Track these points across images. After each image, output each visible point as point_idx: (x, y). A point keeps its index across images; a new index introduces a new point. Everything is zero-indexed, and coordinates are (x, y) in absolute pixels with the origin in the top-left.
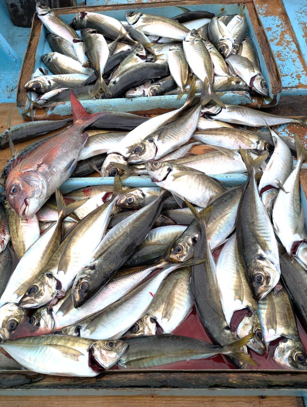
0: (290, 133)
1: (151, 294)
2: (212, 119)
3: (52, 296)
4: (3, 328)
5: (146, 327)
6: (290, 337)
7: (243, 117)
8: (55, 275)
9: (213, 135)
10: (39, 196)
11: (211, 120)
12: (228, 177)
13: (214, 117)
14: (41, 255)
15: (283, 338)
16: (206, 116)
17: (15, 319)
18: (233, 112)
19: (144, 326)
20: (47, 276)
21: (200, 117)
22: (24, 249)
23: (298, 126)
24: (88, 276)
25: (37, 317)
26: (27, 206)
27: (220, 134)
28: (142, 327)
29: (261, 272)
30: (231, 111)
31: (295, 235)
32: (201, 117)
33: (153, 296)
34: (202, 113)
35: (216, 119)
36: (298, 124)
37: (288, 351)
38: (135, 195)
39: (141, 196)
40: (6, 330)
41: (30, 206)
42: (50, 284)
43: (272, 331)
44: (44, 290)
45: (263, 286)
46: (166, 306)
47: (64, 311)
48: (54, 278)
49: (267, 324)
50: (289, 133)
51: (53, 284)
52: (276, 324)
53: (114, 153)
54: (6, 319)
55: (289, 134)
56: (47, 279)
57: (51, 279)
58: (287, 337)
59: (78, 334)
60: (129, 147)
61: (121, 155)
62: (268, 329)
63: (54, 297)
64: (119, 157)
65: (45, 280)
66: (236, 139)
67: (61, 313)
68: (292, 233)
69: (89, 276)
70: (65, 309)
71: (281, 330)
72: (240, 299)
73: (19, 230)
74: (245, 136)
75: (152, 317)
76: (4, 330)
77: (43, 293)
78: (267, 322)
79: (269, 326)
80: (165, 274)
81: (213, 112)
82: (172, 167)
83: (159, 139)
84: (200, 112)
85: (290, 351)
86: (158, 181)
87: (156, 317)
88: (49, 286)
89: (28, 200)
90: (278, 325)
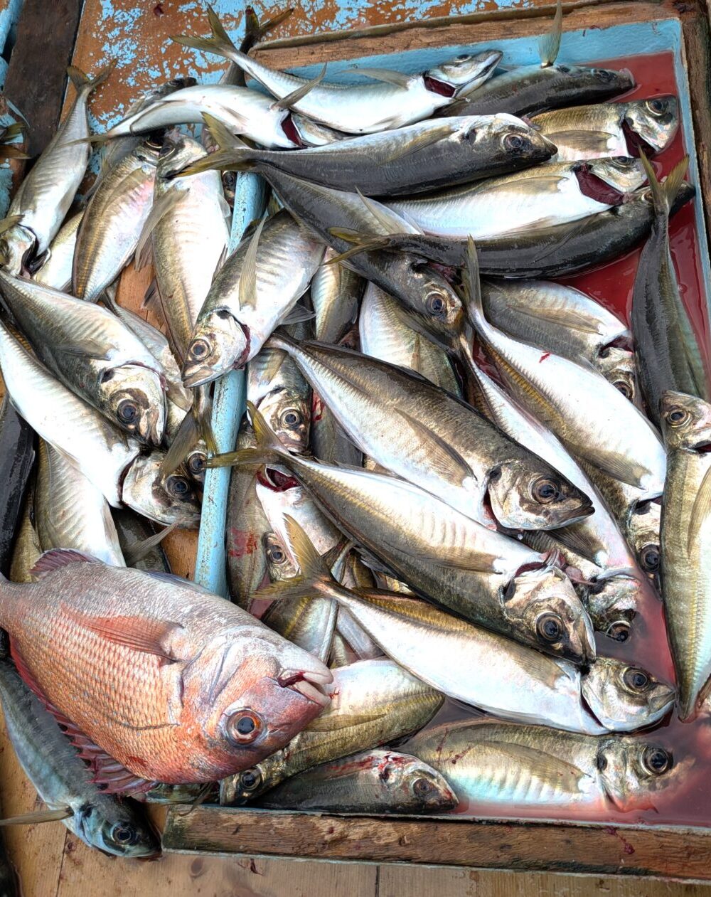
0: (114, 111)
1: (543, 358)
2: (45, 253)
3: (562, 579)
4: (649, 701)
5: (618, 367)
6: (623, 113)
7: (56, 185)
8: (504, 580)
9: (100, 252)
10: (273, 646)
11: (48, 256)
12: (245, 206)
13: (43, 247)
14: (442, 637)
15: (625, 125)
16: (31, 266)
17: (622, 675)
18: (38, 204)
19: (617, 371)
20: (511, 597)
21: (31, 281)
22: (416, 695)
23: (98, 94)
24: (517, 483)
25: (612, 621)
26: (305, 675)
27: (101, 235)
28: (618, 375)
29: (503, 138)
30: (35, 207)
31: (409, 88)
32: (31, 278)
33: (548, 355)
34: (21, 273)
35: (48, 243)
36: (91, 94)
37: (647, 121)
38: (278, 409)
39: (278, 397)
40: (652, 695)
41: (305, 668)
42: (532, 587)
43: (611, 143)
44: (549, 599)
45: (529, 137)
46: (572, 325)
47: (594, 549)
48: (516, 580)
49: (598, 150)
50: (112, 113)
51: (531, 578)
52: (600, 132)
53: (121, 483)
54: (626, 698)
55: (119, 112)
56: (518, 597)
57: (517, 588)
58: (623, 118)
59: (652, 504)
60: (108, 442)
61: (130, 464)
62: (607, 150)
63: (564, 574)
64: (137, 470)
65: (521, 600)
66: (123, 200)
67: (601, 557)
68: (406, 93)
69: (518, 480)
70: (588, 549)
71: (611, 126)
72: (556, 182)
73: (363, 713)
74: (121, 180)
75: (597, 354)
76: (654, 700)
77: (556, 600)
78: (593, 149)
79: (602, 146)
80: (495, 332)
81: (28, 247)
82: (215, 308)
83: (103, 357)
84: (16, 278)
85: (646, 117)
86: (248, 349)
87: (598, 346)
88: (538, 588)
89: (286, 676)
90: (603, 130)
